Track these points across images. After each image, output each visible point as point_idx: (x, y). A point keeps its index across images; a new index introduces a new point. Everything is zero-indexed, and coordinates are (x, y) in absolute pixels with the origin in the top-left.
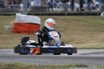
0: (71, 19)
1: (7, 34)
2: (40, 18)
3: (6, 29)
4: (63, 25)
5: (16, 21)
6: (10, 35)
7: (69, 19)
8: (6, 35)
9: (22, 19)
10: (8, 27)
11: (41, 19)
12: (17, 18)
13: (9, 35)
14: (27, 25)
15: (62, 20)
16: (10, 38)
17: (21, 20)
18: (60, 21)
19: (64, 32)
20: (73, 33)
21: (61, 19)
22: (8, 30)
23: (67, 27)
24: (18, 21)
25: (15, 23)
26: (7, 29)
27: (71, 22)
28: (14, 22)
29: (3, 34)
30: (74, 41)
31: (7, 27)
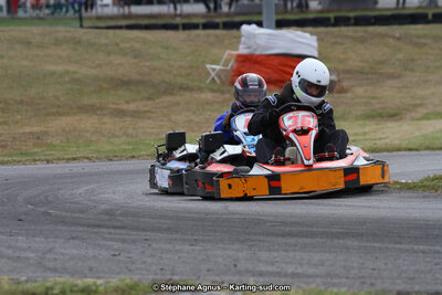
0: (425, 36)
1: (213, 91)
2: (315, 38)
3: (210, 74)
4: (400, 56)
5: (243, 50)
6: (222, 92)
7: (419, 37)
8: (208, 96)
9: (261, 42)
10: (218, 67)
11: (318, 40)
12: (243, 39)
13: (218, 95)
14: (276, 62)
15: (399, 39)
16: (218, 102)
17: (255, 47)
18: (391, 40)
19: (398, 77)
20: (426, 81)
21: (394, 37)
22: (219, 77)
23: (413, 60)
24: (248, 48)
25: (239, 56)
26: (213, 74)
27: (425, 44)
28: (235, 53)
29: (201, 90)
30: (420, 109)
31: (214, 70)
